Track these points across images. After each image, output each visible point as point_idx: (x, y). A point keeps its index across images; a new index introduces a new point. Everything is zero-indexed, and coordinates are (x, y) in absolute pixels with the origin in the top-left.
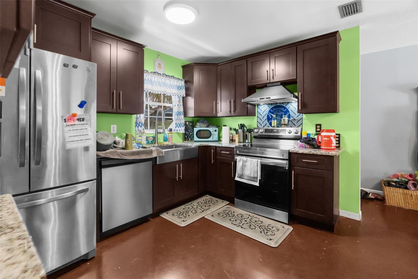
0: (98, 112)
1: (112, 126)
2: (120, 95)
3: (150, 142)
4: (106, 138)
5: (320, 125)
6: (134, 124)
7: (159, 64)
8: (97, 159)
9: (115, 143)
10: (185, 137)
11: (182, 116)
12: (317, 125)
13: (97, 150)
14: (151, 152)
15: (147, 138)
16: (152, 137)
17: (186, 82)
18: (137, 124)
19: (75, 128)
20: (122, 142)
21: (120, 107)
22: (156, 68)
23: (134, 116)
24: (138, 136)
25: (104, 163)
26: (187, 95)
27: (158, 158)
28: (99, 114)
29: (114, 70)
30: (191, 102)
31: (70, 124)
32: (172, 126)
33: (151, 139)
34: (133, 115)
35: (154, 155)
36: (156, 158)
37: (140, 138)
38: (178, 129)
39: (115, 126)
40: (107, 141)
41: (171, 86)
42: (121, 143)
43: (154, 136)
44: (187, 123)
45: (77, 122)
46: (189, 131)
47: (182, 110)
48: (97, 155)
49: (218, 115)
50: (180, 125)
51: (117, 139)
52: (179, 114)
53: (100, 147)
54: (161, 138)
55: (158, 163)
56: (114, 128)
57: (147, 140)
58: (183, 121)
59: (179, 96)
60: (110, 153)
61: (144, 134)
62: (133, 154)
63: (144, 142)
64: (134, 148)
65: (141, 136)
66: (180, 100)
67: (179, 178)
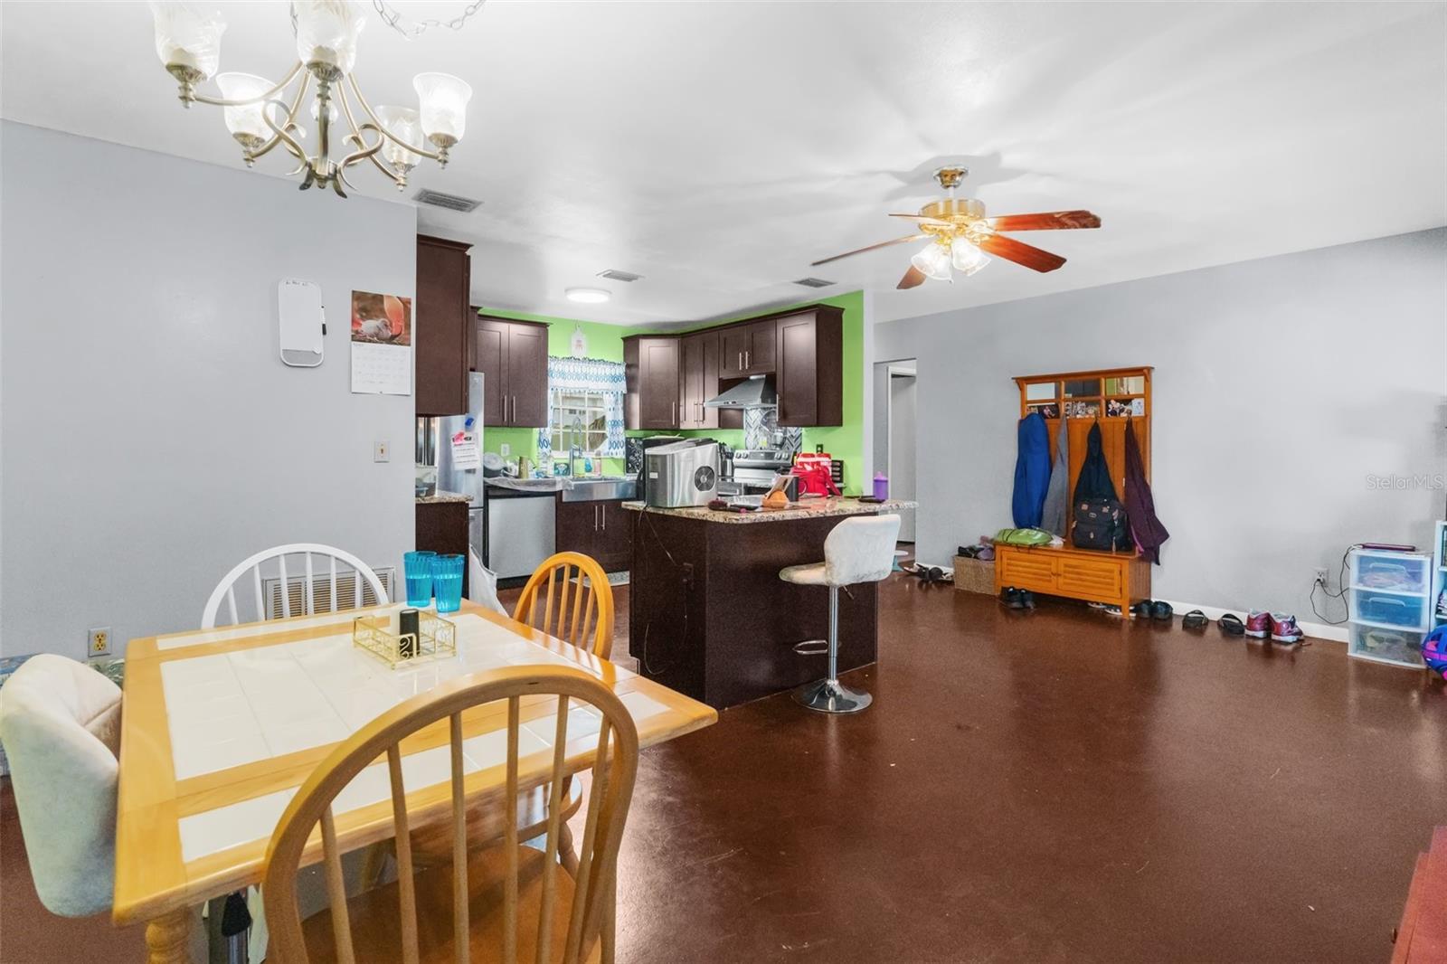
0: (485, 426)
1: (503, 445)
2: (512, 401)
3: (561, 472)
4: (494, 461)
5: (821, 446)
6: (535, 442)
7: (579, 341)
8: (484, 487)
9: (505, 469)
10: (627, 464)
11: (621, 429)
12: (818, 446)
13: (485, 476)
14: (554, 484)
15: (556, 465)
16: (566, 464)
17: (628, 366)
18: (541, 443)
19: (462, 447)
20: (515, 469)
21: (512, 420)
22: (573, 348)
23: (536, 430)
24: (541, 461)
25: (490, 493)
26: (630, 390)
27: (564, 492)
28: (487, 428)
29: (505, 345)
30: (636, 401)
31: (457, 443)
32: (604, 447)
33: (562, 468)
34: (534, 429)
35: (558, 488)
36: (561, 491)
37: (545, 465)
38: (614, 452)
39: (507, 446)
40: (496, 466)
41: (598, 378)
42: (513, 470)
43: (567, 461)
44: (633, 441)
45: (464, 442)
46: (637, 455)
47: (621, 417)
48: (484, 482)
49: (682, 427)
50: (616, 445)
51: (509, 464)
52: (615, 424)
53: (488, 473)
54: (579, 466)
55: (564, 500)
56: (505, 448)
57: (556, 469)
58: (622, 438)
59: (615, 393)
60: (499, 481)
61: (551, 459)
62: (529, 484)
63: (551, 472)
64: (532, 477)
65: (546, 462)
66: (617, 400)
67: (600, 528)
